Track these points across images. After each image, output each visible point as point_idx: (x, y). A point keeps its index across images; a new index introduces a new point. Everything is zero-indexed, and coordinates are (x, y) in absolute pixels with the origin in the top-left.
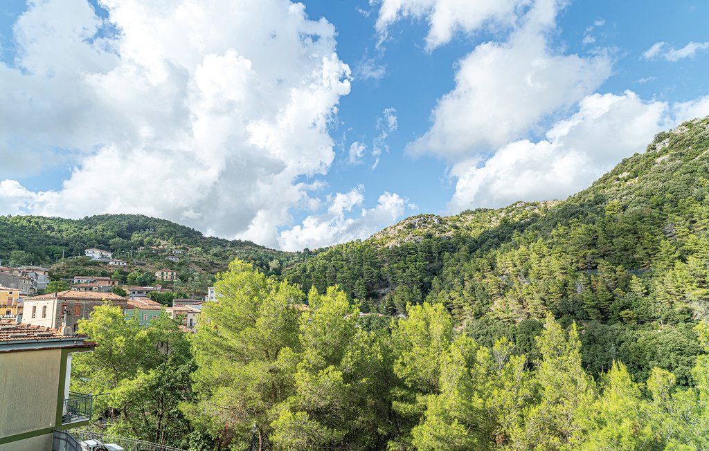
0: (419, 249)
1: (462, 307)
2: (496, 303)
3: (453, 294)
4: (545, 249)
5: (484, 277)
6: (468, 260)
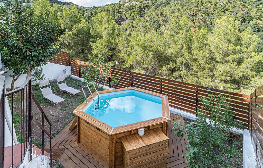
0: (137, 7)
1: (150, 28)
2: (162, 27)
3: (147, 24)
4: (180, 7)
5: (159, 18)
6: (154, 11)
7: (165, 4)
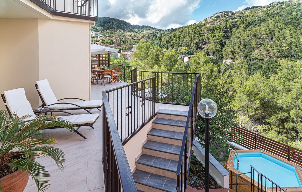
0: (221, 27)
1: (239, 53)
2: (255, 51)
3: (235, 47)
4: (283, 26)
5: (251, 40)
6: (244, 31)
7: (260, 21)
